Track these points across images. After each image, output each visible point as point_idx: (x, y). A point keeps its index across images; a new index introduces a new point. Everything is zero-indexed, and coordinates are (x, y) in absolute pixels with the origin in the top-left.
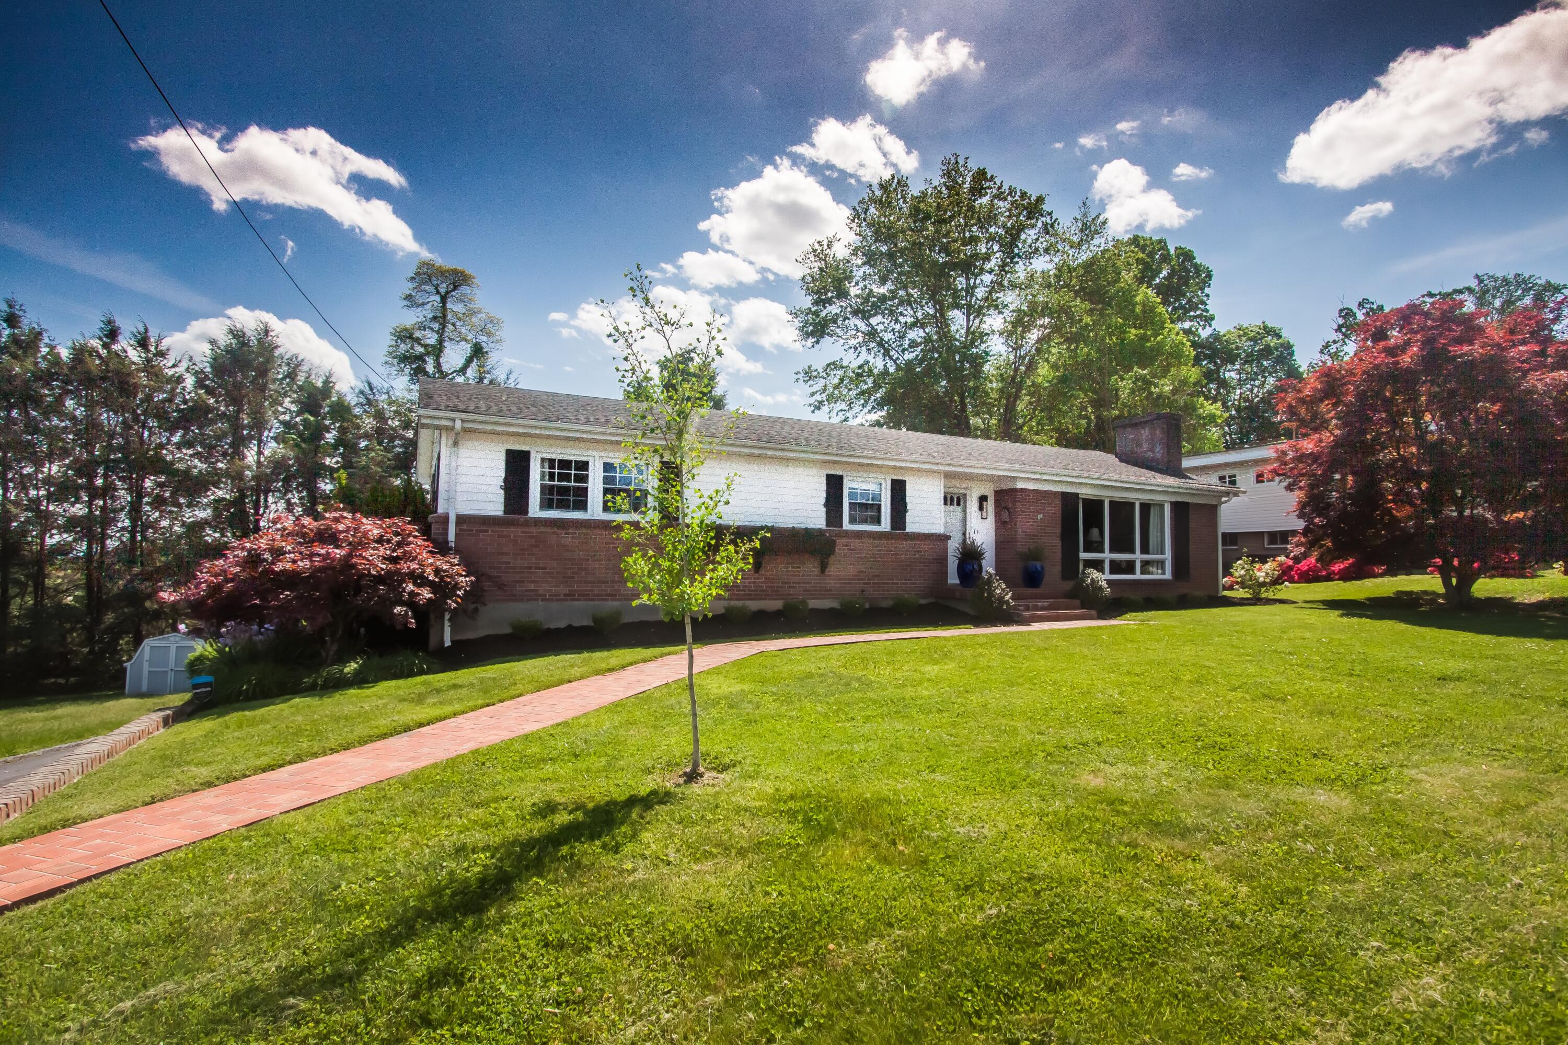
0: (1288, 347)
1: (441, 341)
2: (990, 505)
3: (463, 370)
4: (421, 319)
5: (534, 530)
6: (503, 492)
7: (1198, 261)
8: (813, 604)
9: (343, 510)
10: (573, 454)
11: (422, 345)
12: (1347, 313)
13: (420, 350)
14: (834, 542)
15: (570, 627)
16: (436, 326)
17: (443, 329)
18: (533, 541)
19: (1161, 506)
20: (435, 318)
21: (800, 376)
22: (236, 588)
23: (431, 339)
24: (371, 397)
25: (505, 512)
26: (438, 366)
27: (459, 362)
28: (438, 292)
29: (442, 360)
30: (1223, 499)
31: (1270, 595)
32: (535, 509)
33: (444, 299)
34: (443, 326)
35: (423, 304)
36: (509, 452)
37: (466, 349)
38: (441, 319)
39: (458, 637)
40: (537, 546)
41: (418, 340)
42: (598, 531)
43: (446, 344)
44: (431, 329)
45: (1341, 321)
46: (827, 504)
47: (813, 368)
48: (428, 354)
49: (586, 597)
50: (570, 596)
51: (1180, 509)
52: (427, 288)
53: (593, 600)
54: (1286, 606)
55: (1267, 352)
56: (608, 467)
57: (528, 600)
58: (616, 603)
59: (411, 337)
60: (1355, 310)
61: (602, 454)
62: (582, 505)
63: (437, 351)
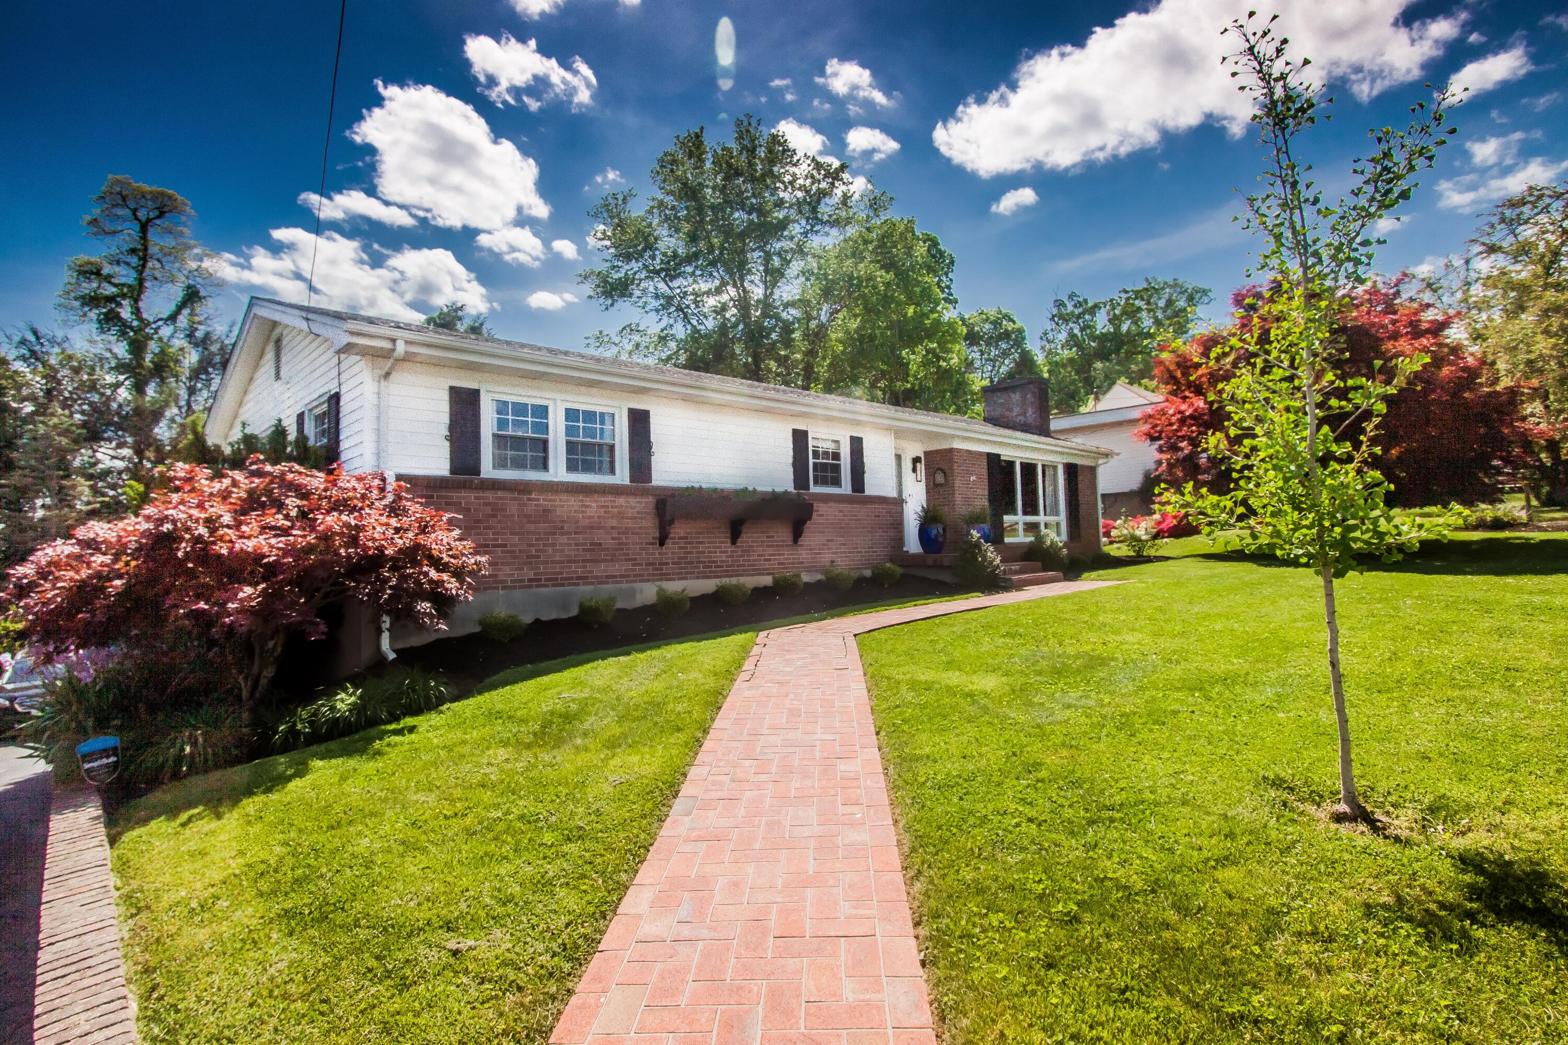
0: (1020, 331)
1: (141, 281)
2: (921, 467)
3: (173, 318)
4: (114, 251)
5: (490, 496)
6: (447, 444)
7: (942, 247)
8: (806, 578)
9: (263, 462)
10: (530, 396)
11: (115, 285)
12: (1060, 304)
13: (110, 290)
14: (812, 505)
15: (537, 621)
16: (134, 261)
17: (144, 266)
18: (489, 510)
19: (1055, 468)
20: (133, 251)
21: (591, 341)
22: (128, 588)
23: (126, 276)
24: (38, 348)
25: (452, 472)
26: (137, 312)
27: (167, 310)
28: (137, 219)
29: (141, 304)
30: (1100, 462)
31: (1153, 553)
32: (488, 470)
33: (144, 228)
34: (144, 260)
35: (114, 233)
36: (453, 391)
37: (177, 292)
38: (142, 254)
39: (400, 645)
40: (495, 516)
41: (108, 279)
42: (564, 497)
43: (147, 284)
44: (128, 264)
45: (1055, 311)
46: (794, 465)
47: (605, 333)
48: (124, 296)
49: (554, 581)
50: (535, 582)
51: (1072, 471)
52: (120, 212)
53: (563, 585)
54: (1170, 562)
55: (1007, 335)
56: (571, 414)
57: (486, 589)
58: (589, 588)
59: (98, 273)
60: (1066, 302)
61: (564, 397)
62: (544, 465)
63: (136, 293)
